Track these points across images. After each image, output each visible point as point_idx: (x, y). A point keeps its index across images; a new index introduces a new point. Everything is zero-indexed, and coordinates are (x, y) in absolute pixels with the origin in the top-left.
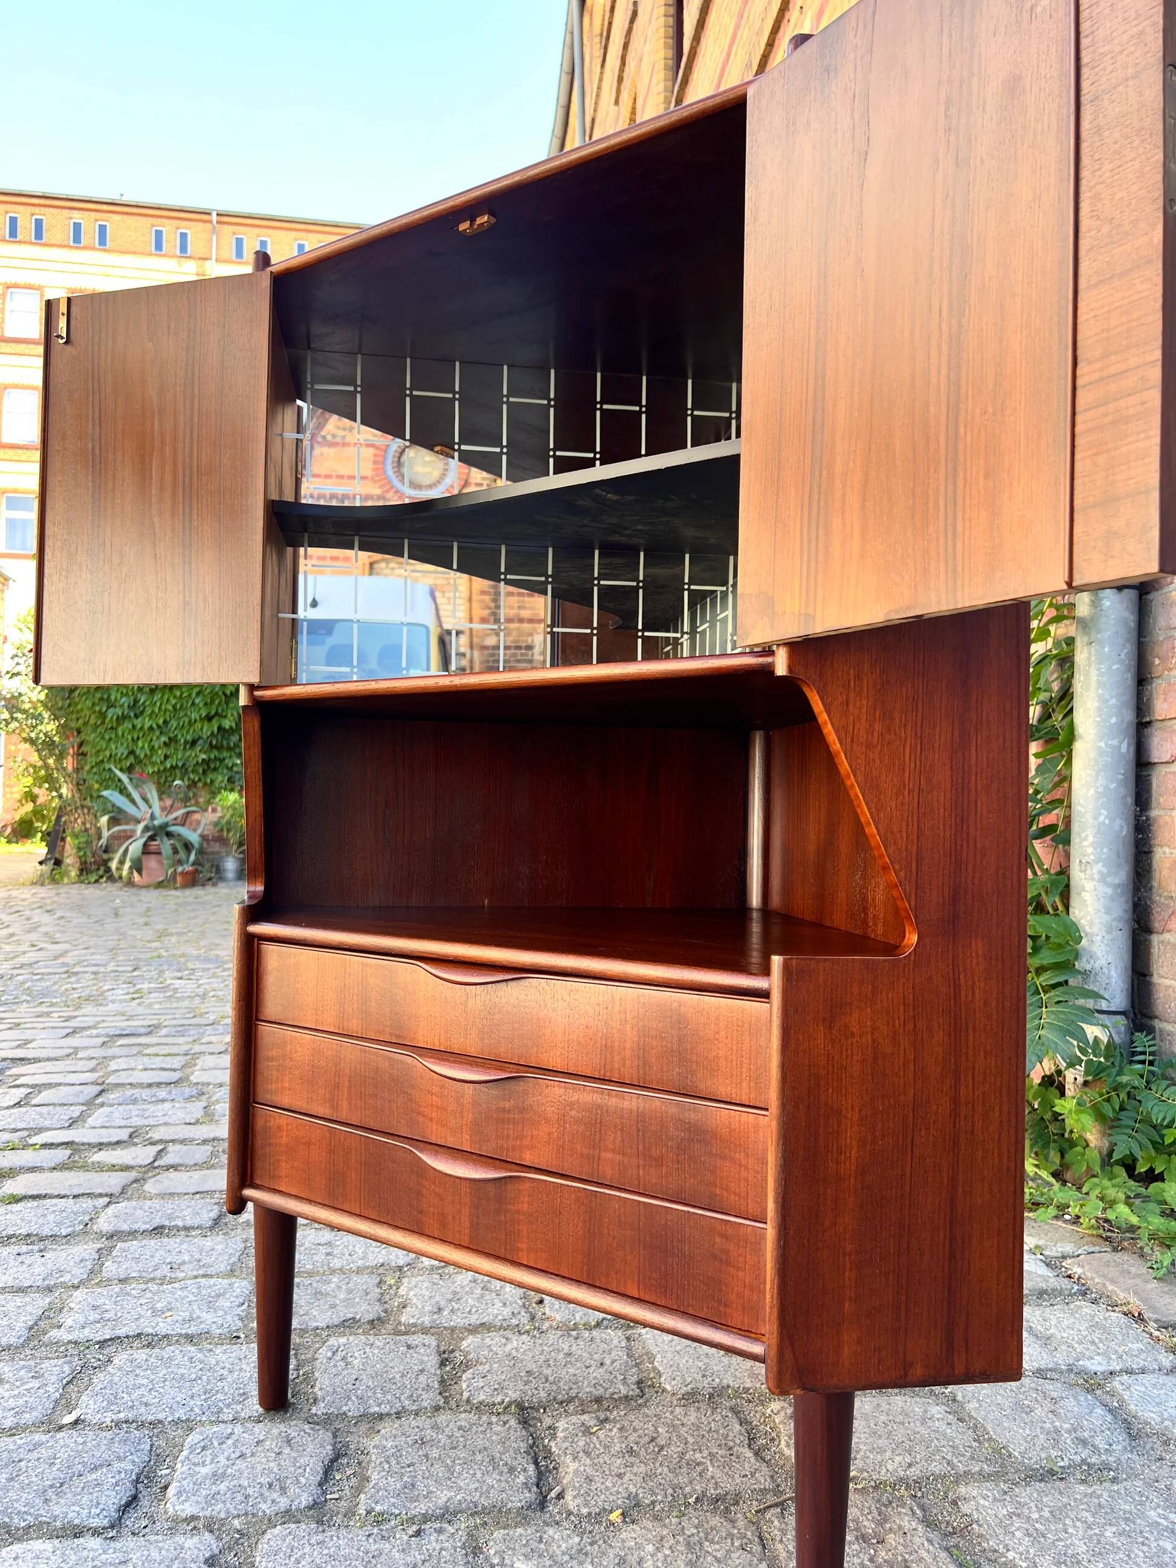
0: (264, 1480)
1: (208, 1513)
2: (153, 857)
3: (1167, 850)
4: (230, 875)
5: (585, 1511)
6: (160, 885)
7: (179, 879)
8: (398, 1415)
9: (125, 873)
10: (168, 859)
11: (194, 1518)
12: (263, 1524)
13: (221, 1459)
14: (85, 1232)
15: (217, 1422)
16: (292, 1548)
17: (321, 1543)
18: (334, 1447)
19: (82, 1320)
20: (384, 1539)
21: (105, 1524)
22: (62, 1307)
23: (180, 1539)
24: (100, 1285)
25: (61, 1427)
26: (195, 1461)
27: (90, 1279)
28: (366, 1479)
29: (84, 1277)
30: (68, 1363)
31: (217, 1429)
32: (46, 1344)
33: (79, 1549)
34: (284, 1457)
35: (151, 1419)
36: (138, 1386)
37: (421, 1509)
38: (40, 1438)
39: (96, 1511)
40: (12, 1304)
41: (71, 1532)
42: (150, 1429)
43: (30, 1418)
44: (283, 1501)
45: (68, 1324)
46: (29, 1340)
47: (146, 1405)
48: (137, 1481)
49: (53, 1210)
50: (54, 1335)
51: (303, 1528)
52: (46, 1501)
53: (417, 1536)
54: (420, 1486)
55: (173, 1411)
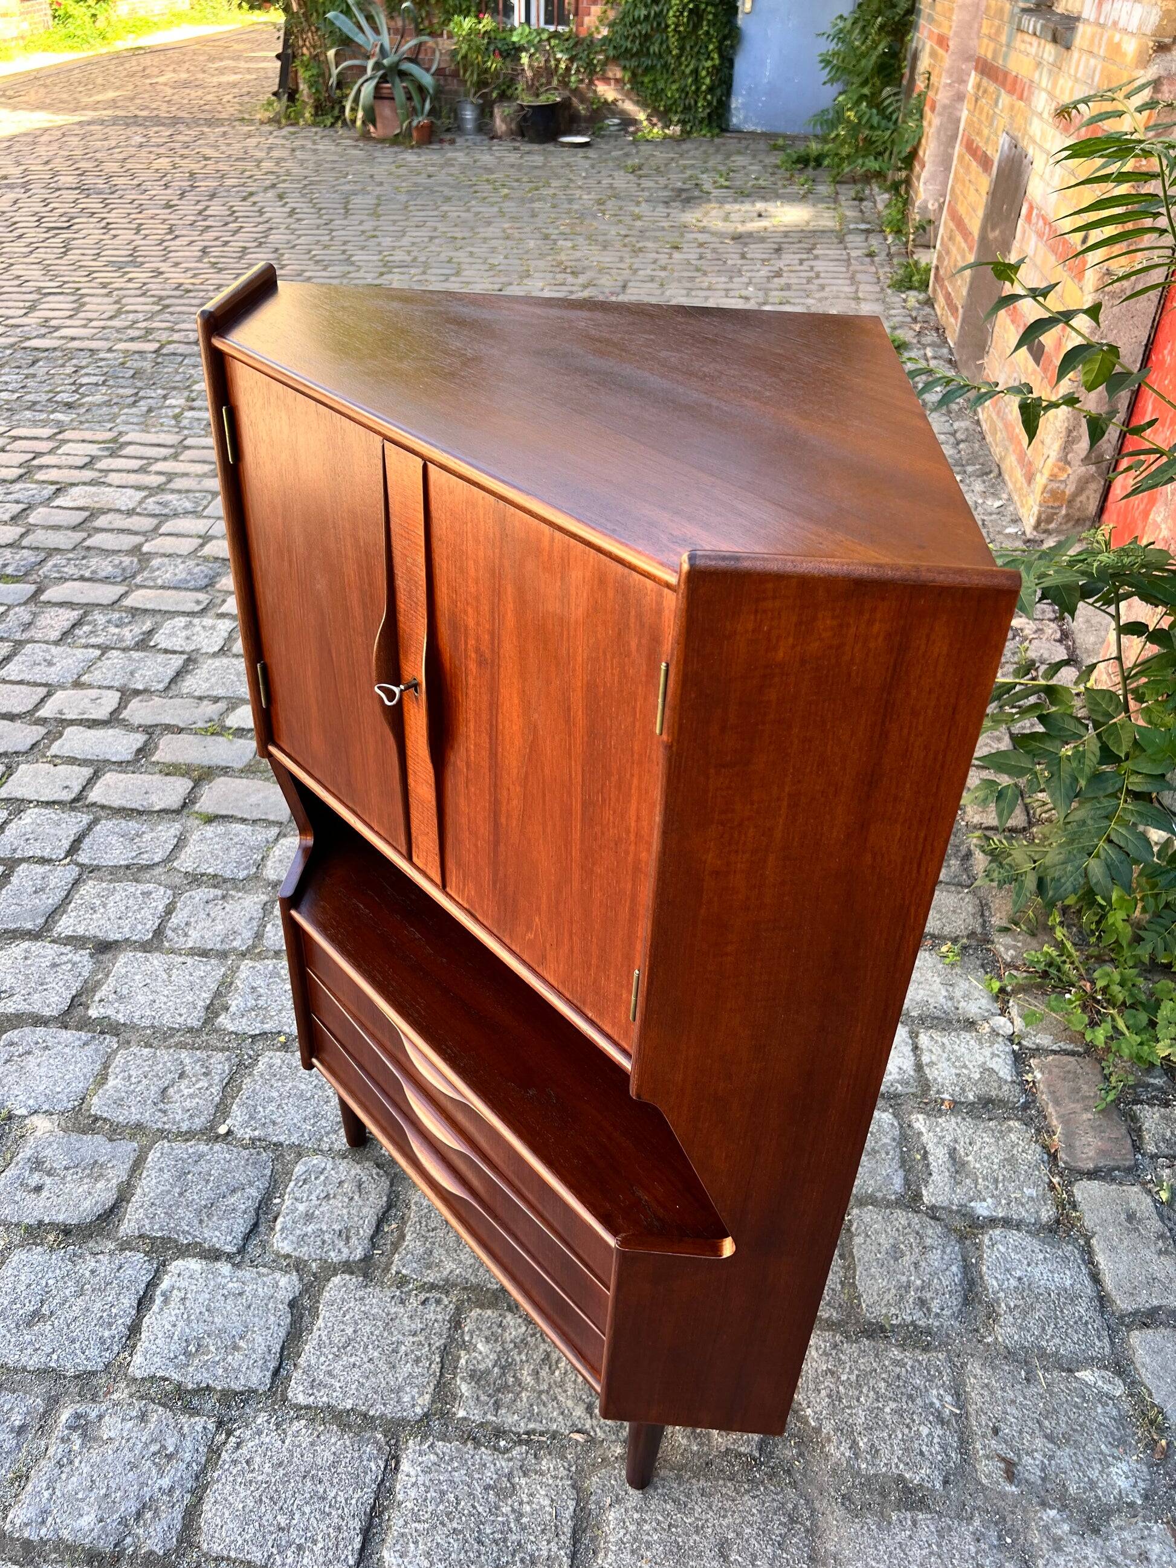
0: (337, 1227)
2: (386, 102)
4: (469, 126)
6: (396, 141)
7: (415, 134)
9: (359, 123)
10: (402, 108)
11: (288, 1256)
12: (330, 1270)
13: (313, 1197)
14: (256, 877)
15: (317, 1151)
16: (343, 1300)
17: (362, 1299)
18: (389, 1197)
19: (242, 1005)
20: (402, 1302)
21: (235, 1250)
22: (231, 983)
23: (277, 1275)
24: (261, 956)
25: (218, 1137)
26: (297, 1195)
27: (254, 947)
28: (402, 1237)
29: (250, 942)
30: (228, 1059)
31: (316, 1160)
32: (216, 1031)
33: (216, 1274)
34: (353, 1203)
35: (275, 1139)
36: (271, 1100)
37: (431, 1277)
38: (203, 1148)
39: (229, 1238)
40: (197, 973)
41: (213, 1255)
42: (273, 1151)
43: (199, 1123)
44: (345, 1251)
45: (233, 1009)
46: (205, 1022)
47: (274, 1123)
48: (259, 1208)
49: (236, 840)
50: (223, 1020)
51: (354, 1281)
52: (201, 1221)
53: (423, 1303)
54: (436, 1254)
55: (290, 1134)
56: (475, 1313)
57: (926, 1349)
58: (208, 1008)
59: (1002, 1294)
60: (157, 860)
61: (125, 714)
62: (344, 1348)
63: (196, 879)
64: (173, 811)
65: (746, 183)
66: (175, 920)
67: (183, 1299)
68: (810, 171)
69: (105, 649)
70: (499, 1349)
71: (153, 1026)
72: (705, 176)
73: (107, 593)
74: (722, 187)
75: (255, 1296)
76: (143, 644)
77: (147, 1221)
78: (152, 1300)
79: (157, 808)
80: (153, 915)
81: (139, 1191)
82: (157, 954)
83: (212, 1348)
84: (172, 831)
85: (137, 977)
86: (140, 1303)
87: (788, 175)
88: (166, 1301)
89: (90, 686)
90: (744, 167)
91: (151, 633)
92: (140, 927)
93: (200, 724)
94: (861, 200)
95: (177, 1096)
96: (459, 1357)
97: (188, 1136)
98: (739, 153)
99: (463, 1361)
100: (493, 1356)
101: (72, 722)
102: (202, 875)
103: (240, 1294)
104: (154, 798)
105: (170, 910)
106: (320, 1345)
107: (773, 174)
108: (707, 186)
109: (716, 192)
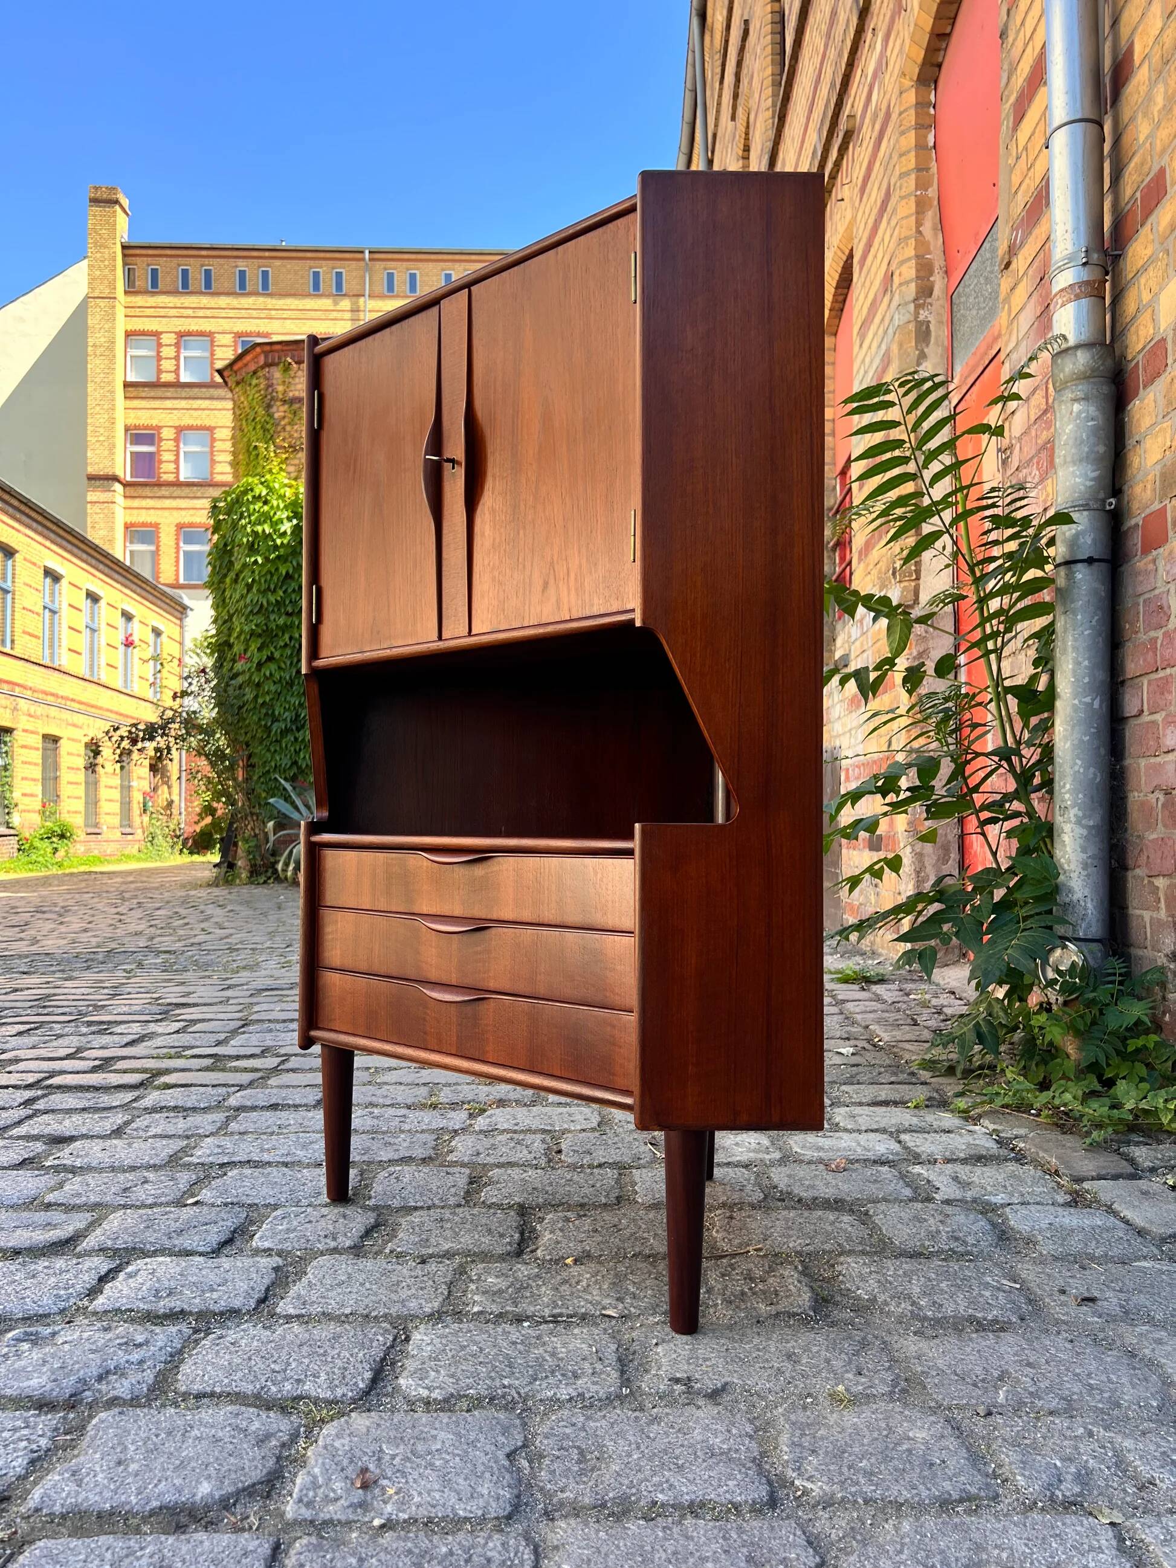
0: (322, 1233)
1: (279, 1247)
3: (1136, 794)
5: (548, 1258)
8: (429, 1208)
11: (269, 1249)
12: (316, 1253)
13: (294, 1223)
14: (218, 1106)
15: (296, 1206)
16: (333, 1265)
17: (354, 1264)
18: (376, 1220)
19: (208, 1153)
20: (399, 1264)
21: (209, 1250)
22: (195, 1146)
23: (257, 1258)
24: (225, 1135)
25: (185, 1205)
26: (276, 1224)
27: (218, 1132)
28: (394, 1236)
29: (214, 1131)
30: (196, 1173)
31: (295, 1209)
32: (181, 1164)
33: (186, 1261)
34: (339, 1223)
35: (249, 1202)
36: (243, 1186)
37: (429, 1251)
38: (170, 1209)
39: (203, 1243)
40: (159, 1144)
41: (185, 1253)
42: (248, 1207)
43: (165, 1200)
44: (333, 1244)
45: (198, 1155)
46: (169, 1162)
47: (247, 1196)
48: (234, 1231)
49: (197, 1093)
50: (188, 1160)
51: (344, 1257)
52: (170, 1238)
53: (423, 1263)
54: (432, 1240)
55: (266, 1199)
56: (481, 1266)
57: (970, 1261)
58: (171, 1156)
59: (1035, 1232)
60: (115, 1105)
61: (81, 1055)
62: (338, 1285)
63: (155, 1110)
64: (131, 1086)
66: (134, 1126)
67: (152, 1274)
69: (61, 1036)
70: (512, 1280)
71: (111, 1166)
73: (63, 1018)
75: (233, 1267)
77: (109, 1242)
78: (115, 1277)
79: (117, 1086)
80: (111, 1125)
81: (99, 1230)
82: (115, 1139)
83: (187, 1292)
84: (130, 1094)
85: (93, 1148)
86: (100, 1279)
88: (131, 1276)
89: (46, 1048)
91: (107, 1029)
92: (97, 1129)
93: (157, 1055)
95: (140, 1190)
96: (468, 1286)
97: (153, 1205)
99: (472, 1287)
100: (506, 1284)
101: (28, 1060)
102: (163, 1108)
103: (217, 1267)
104: (111, 1082)
105: (129, 1122)
106: (311, 1286)
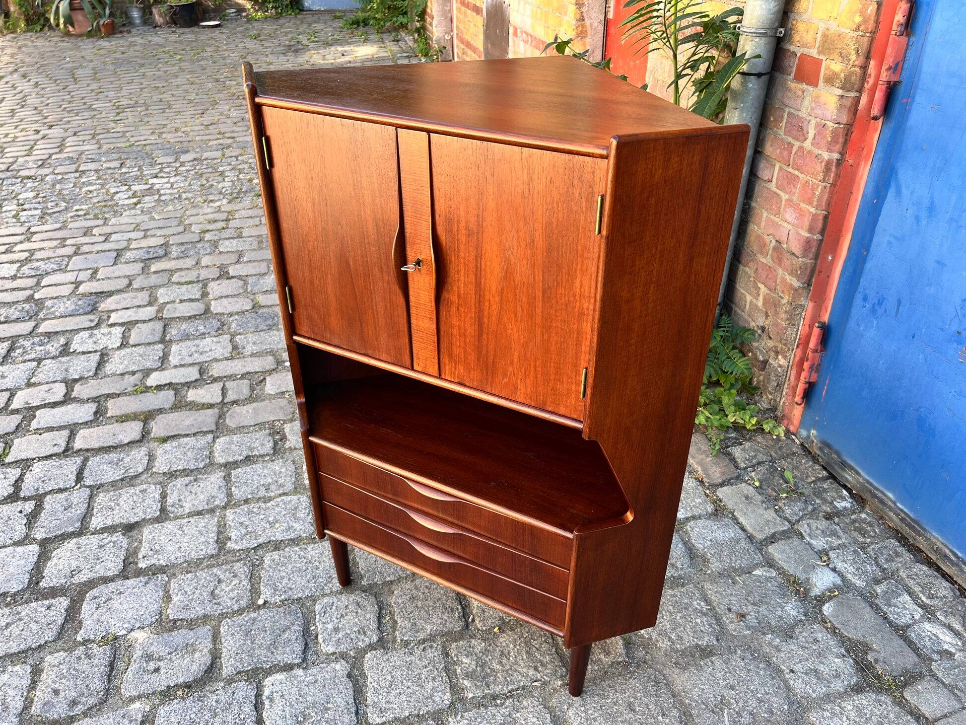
0: (355, 629)
1: (339, 650)
2: (78, 12)
5: (484, 628)
6: (90, 34)
7: (103, 30)
9: (62, 26)
10: (90, 14)
11: (334, 653)
12: (362, 652)
13: (334, 619)
14: (211, 464)
15: (324, 595)
16: (378, 664)
17: (388, 660)
18: (377, 604)
19: (239, 534)
20: (411, 654)
21: (300, 661)
22: (225, 525)
23: (333, 665)
24: (236, 505)
25: (259, 607)
26: (324, 621)
27: (230, 501)
28: (395, 622)
29: (226, 500)
30: (245, 564)
31: (326, 600)
32: (229, 552)
33: (294, 676)
34: (359, 614)
35: (296, 597)
36: (282, 578)
37: (421, 636)
38: (253, 615)
39: (294, 656)
40: (200, 525)
41: (289, 668)
42: (298, 603)
43: (244, 603)
44: (366, 639)
45: (234, 537)
46: (220, 549)
47: (291, 589)
48: (304, 635)
49: (188, 447)
50: (230, 545)
51: (379, 653)
52: (272, 653)
53: (423, 650)
54: (418, 624)
55: (304, 592)
56: (454, 645)
57: (683, 585)
58: (217, 542)
59: (706, 550)
60: (140, 470)
61: (74, 395)
62: (390, 687)
63: (172, 475)
64: (138, 441)
65: (327, 38)
66: (170, 500)
67: (282, 696)
68: (361, 29)
69: (39, 361)
70: (475, 658)
71: (186, 561)
72: (300, 36)
73: (25, 327)
74: (314, 42)
75: (324, 679)
76: (65, 351)
77: (238, 664)
78: (262, 703)
79: (126, 442)
80: (154, 501)
81: (224, 650)
82: (168, 522)
83: (313, 714)
84: (142, 453)
85: (161, 538)
86: (256, 708)
87: (350, 31)
88: (271, 700)
89: (40, 384)
90: (322, 30)
91: (67, 345)
92: (149, 510)
93: (130, 389)
94: (397, 41)
95: (222, 593)
96: (456, 670)
97: (241, 611)
98: (316, 22)
99: (459, 671)
100: (474, 663)
101: (38, 407)
102: (176, 471)
103: (316, 681)
104: (121, 437)
105: (164, 496)
106: (375, 690)
107: (341, 32)
108: (305, 42)
109: (312, 45)
